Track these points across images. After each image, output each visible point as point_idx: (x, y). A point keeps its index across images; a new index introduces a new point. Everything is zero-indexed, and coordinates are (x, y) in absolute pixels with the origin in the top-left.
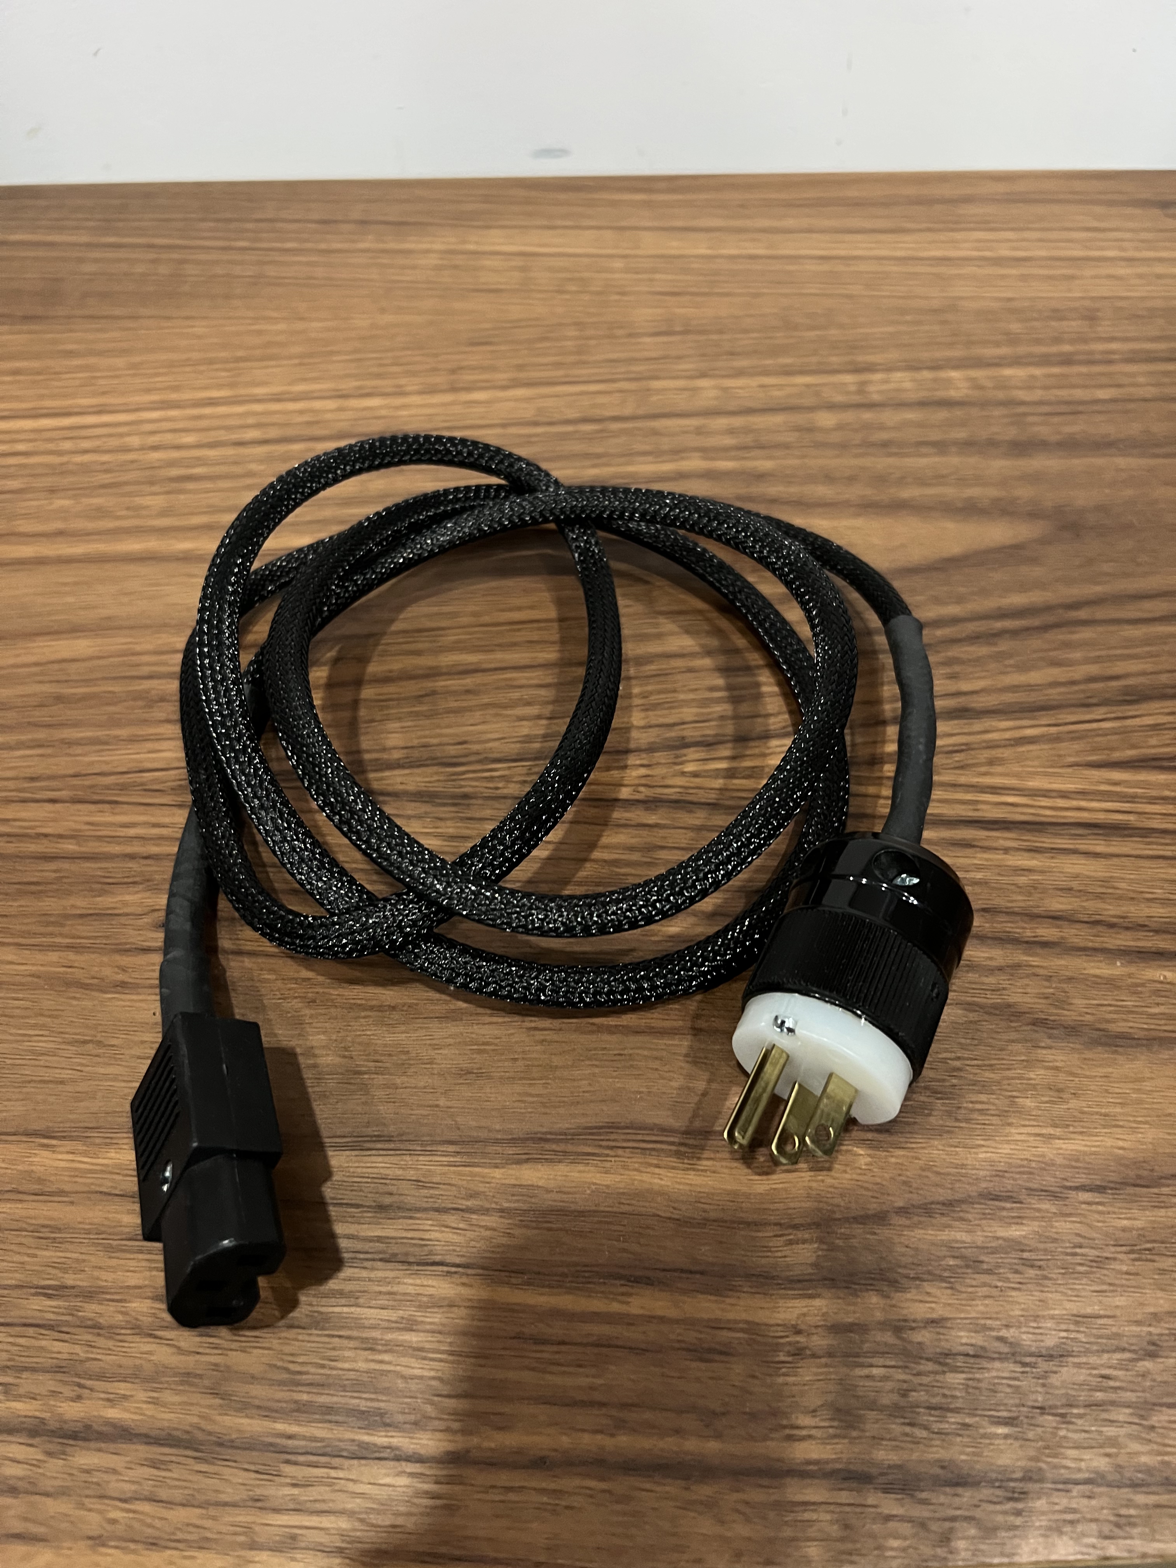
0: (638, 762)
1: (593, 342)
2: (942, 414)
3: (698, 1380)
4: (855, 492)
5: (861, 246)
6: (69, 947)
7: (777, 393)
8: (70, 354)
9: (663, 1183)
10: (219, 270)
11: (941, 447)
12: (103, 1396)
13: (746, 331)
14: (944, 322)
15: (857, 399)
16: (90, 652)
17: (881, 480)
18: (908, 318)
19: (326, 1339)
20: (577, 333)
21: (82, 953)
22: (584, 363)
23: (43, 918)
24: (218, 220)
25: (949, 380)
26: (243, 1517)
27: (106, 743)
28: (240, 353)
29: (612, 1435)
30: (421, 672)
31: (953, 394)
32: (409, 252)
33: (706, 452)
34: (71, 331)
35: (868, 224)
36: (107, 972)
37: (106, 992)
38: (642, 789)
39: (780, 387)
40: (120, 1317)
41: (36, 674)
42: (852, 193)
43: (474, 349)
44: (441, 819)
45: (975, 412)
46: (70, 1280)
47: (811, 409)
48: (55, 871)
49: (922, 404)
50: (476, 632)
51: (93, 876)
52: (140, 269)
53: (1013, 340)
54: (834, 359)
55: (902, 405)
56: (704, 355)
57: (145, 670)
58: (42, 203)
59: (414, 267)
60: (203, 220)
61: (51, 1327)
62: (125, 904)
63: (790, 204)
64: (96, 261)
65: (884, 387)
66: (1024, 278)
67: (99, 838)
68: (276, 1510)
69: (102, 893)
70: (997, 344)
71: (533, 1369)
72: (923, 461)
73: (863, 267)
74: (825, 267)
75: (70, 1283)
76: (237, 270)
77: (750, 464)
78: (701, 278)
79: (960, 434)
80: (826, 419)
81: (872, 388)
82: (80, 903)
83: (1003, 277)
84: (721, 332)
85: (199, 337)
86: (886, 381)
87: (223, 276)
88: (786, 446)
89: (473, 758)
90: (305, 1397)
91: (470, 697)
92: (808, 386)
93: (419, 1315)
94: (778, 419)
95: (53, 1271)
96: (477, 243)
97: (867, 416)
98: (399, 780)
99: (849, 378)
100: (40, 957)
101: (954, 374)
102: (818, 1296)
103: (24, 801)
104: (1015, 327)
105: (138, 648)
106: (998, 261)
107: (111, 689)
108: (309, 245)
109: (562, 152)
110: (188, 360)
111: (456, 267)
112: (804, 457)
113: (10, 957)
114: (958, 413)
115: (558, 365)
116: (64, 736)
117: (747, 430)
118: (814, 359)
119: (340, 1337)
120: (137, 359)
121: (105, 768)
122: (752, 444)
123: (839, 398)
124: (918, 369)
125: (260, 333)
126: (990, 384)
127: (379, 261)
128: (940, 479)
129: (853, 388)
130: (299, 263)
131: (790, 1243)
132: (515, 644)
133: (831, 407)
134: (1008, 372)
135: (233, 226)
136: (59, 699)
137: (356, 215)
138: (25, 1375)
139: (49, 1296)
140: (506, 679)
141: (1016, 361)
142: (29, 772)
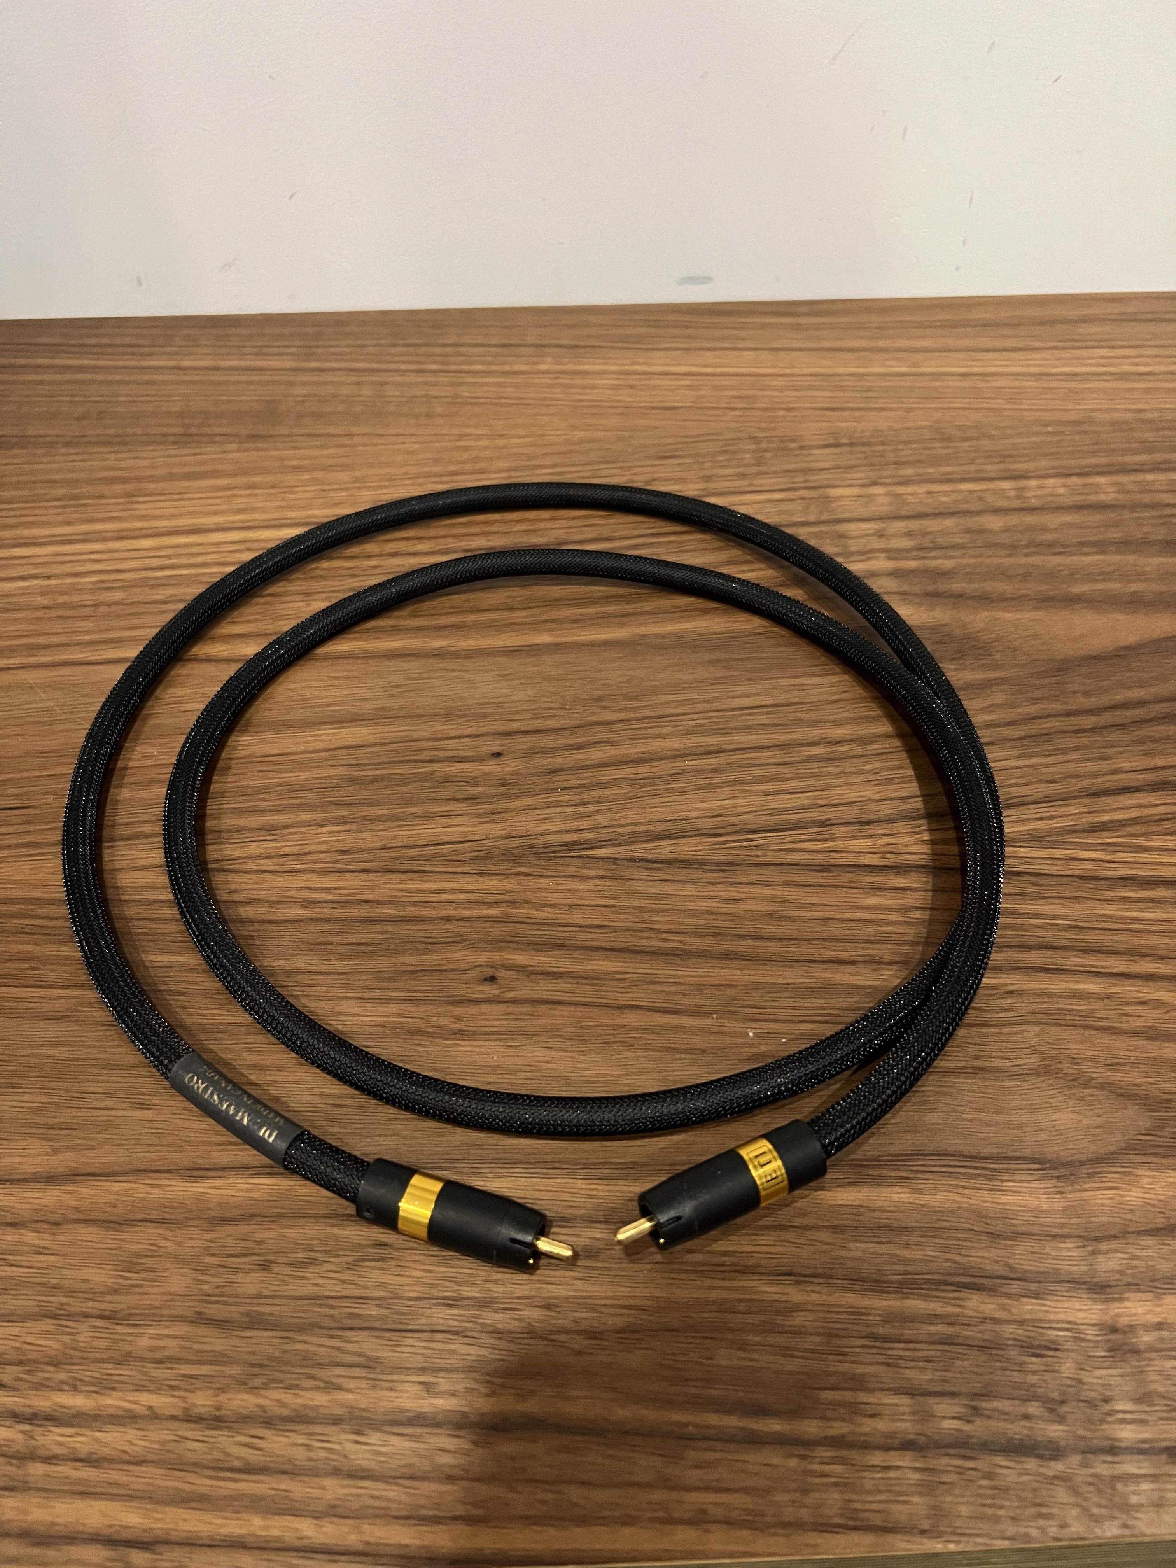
0: (880, 832)
1: (769, 455)
2: (1097, 517)
3: (1034, 1372)
4: (1030, 588)
5: (997, 364)
6: (405, 1000)
7: (944, 499)
8: (298, 469)
9: (972, 1201)
10: (418, 392)
11: (1101, 547)
12: (513, 1391)
13: (904, 442)
14: (1085, 432)
15: (1017, 504)
16: (372, 739)
17: (1051, 575)
18: (1050, 429)
19: (702, 1341)
20: (753, 447)
21: (418, 1005)
22: (766, 473)
23: (379, 975)
24: (407, 345)
25: (1098, 485)
26: (658, 1496)
27: (404, 820)
28: (452, 468)
29: (969, 1421)
30: (670, 753)
31: (1102, 497)
32: (587, 373)
33: (892, 554)
34: (295, 448)
35: (999, 344)
36: (445, 1021)
37: (447, 1039)
38: (888, 856)
39: (946, 493)
40: (516, 1324)
41: (328, 759)
42: (979, 315)
43: (663, 462)
44: (713, 884)
45: (1126, 514)
46: (466, 1291)
47: (979, 513)
48: (380, 933)
49: (1078, 508)
50: (711, 718)
51: (416, 937)
52: (346, 391)
53: (1148, 448)
54: (989, 467)
55: (1059, 509)
56: (872, 465)
57: (426, 755)
58: (243, 331)
59: (594, 387)
60: (394, 345)
61: (457, 1333)
62: (450, 962)
63: (922, 326)
64: (305, 384)
65: (1039, 493)
66: (1148, 391)
67: (414, 903)
68: (688, 1489)
69: (427, 951)
70: (1135, 452)
71: (888, 1365)
72: (1087, 560)
73: (1002, 383)
74: (968, 383)
75: (466, 1294)
76: (434, 391)
77: (932, 563)
78: (856, 395)
79: (1118, 535)
80: (994, 523)
81: (1029, 494)
82: (410, 961)
83: (1129, 390)
84: (883, 444)
85: (411, 453)
86: (1041, 487)
87: (422, 396)
88: (962, 547)
89: (730, 830)
90: (693, 1390)
91: (716, 775)
92: (971, 492)
93: (779, 1320)
94: (949, 522)
95: (448, 1284)
96: (645, 364)
97: (1030, 519)
98: (669, 849)
99: (1005, 485)
100: (382, 1009)
101: (1101, 480)
102: (1127, 1299)
103: (340, 871)
104: (1149, 436)
105: (416, 735)
106: (1122, 376)
107: (398, 771)
108: (494, 368)
109: (706, 279)
110: (406, 473)
111: (632, 387)
112: (981, 556)
113: (356, 1010)
114: (1112, 515)
115: (743, 476)
116: (363, 814)
117: (925, 534)
118: (972, 468)
119: (712, 1338)
120: (358, 474)
121: (406, 842)
122: (930, 545)
123: (1002, 503)
124: (1069, 475)
125: (466, 449)
126: (1134, 488)
127: (562, 381)
128: (1105, 576)
129: (1012, 494)
130: (488, 384)
131: (1093, 1253)
132: (749, 727)
133: (997, 511)
134: (1150, 477)
135: (421, 350)
136: (353, 781)
137: (530, 340)
138: (442, 1374)
139: (450, 1306)
140: (747, 759)
141: (1156, 468)
142: (341, 846)
